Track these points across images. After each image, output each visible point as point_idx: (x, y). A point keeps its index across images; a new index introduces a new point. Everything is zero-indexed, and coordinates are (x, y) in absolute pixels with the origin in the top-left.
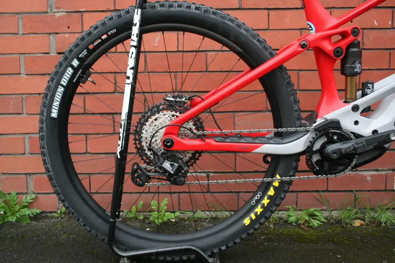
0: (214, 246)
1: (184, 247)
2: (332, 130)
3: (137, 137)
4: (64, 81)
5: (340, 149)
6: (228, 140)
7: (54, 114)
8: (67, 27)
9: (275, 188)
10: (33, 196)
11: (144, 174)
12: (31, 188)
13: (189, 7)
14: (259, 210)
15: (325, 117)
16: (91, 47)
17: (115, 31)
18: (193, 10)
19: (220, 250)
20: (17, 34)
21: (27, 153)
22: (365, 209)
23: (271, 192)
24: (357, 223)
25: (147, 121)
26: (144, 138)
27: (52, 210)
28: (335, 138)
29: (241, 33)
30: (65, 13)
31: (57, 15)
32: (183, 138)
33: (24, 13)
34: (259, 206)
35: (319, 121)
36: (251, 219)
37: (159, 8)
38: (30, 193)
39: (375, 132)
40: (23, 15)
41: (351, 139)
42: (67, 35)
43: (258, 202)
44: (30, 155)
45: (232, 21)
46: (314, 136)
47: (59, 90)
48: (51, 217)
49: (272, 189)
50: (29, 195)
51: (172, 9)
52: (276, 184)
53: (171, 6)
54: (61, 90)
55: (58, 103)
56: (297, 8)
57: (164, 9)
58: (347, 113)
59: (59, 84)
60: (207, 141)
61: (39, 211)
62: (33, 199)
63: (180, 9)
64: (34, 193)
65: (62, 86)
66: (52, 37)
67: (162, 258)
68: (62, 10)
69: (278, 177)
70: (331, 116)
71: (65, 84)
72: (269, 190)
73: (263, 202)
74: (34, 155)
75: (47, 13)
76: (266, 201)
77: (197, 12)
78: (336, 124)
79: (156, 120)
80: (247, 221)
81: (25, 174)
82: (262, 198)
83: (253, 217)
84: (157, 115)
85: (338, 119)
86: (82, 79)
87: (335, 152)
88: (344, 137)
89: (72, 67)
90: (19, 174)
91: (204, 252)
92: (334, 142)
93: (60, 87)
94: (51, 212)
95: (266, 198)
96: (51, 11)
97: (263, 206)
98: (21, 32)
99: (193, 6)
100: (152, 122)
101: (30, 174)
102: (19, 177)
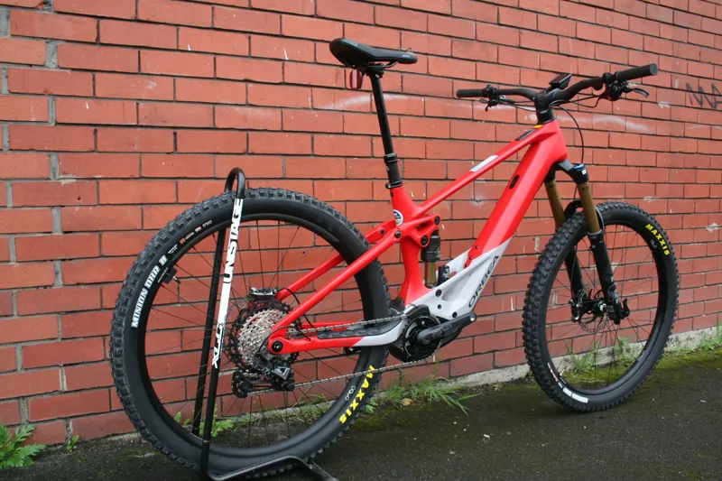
0: (310, 452)
1: (285, 458)
2: (422, 317)
3: (232, 342)
4: (148, 284)
5: (431, 335)
6: (330, 336)
7: (135, 324)
8: (77, 197)
9: (369, 379)
10: (31, 427)
11: (248, 383)
12: (26, 416)
13: (290, 197)
14: (354, 405)
15: (413, 303)
16: (182, 241)
17: (210, 222)
18: (294, 199)
19: (318, 454)
20: (5, 207)
21: (19, 368)
22: (410, 386)
23: (366, 384)
24: (407, 402)
25: (244, 322)
26: (241, 343)
27: (57, 442)
28: (423, 323)
29: (341, 224)
30: (75, 181)
31: (64, 182)
32: (288, 339)
33: (15, 179)
34: (354, 401)
35: (408, 308)
36: (347, 415)
37: (260, 198)
38: (24, 424)
39: (455, 315)
40: (12, 182)
41: (437, 324)
42: (77, 209)
43: (352, 396)
44: (23, 372)
45: (331, 211)
46: (407, 323)
47: (142, 294)
48: (56, 451)
49: (366, 380)
50: (24, 427)
51: (273, 198)
52: (370, 376)
53: (272, 195)
54: (144, 293)
55: (140, 309)
56: (341, 179)
57: (264, 198)
58: (432, 298)
59: (142, 286)
60: (312, 339)
61: (42, 447)
62: (31, 431)
63: (281, 198)
64: (30, 423)
65: (146, 288)
66: (55, 211)
67: (257, 475)
68: (70, 176)
69: (372, 368)
70: (418, 302)
71: (149, 286)
72: (363, 382)
73: (358, 396)
74: (30, 371)
75: (48, 179)
76: (360, 395)
77: (298, 201)
78: (424, 310)
79: (255, 320)
80: (343, 419)
81: (18, 398)
82: (356, 392)
83: (349, 413)
84: (255, 316)
85: (426, 304)
86: (167, 279)
87: (427, 338)
88: (432, 322)
89: (159, 265)
90: (6, 399)
91: (303, 458)
92: (423, 328)
93: (144, 290)
94: (55, 445)
95: (360, 391)
96: (55, 176)
97: (358, 400)
98: (10, 205)
99: (293, 195)
100: (251, 324)
101: (24, 397)
102: (8, 404)
